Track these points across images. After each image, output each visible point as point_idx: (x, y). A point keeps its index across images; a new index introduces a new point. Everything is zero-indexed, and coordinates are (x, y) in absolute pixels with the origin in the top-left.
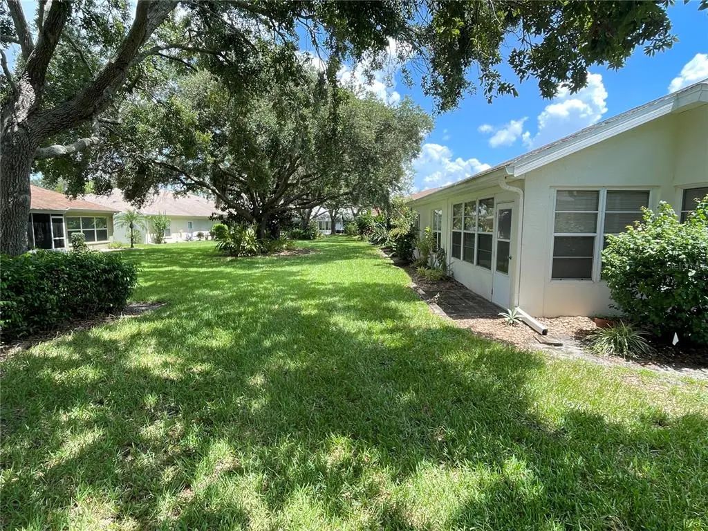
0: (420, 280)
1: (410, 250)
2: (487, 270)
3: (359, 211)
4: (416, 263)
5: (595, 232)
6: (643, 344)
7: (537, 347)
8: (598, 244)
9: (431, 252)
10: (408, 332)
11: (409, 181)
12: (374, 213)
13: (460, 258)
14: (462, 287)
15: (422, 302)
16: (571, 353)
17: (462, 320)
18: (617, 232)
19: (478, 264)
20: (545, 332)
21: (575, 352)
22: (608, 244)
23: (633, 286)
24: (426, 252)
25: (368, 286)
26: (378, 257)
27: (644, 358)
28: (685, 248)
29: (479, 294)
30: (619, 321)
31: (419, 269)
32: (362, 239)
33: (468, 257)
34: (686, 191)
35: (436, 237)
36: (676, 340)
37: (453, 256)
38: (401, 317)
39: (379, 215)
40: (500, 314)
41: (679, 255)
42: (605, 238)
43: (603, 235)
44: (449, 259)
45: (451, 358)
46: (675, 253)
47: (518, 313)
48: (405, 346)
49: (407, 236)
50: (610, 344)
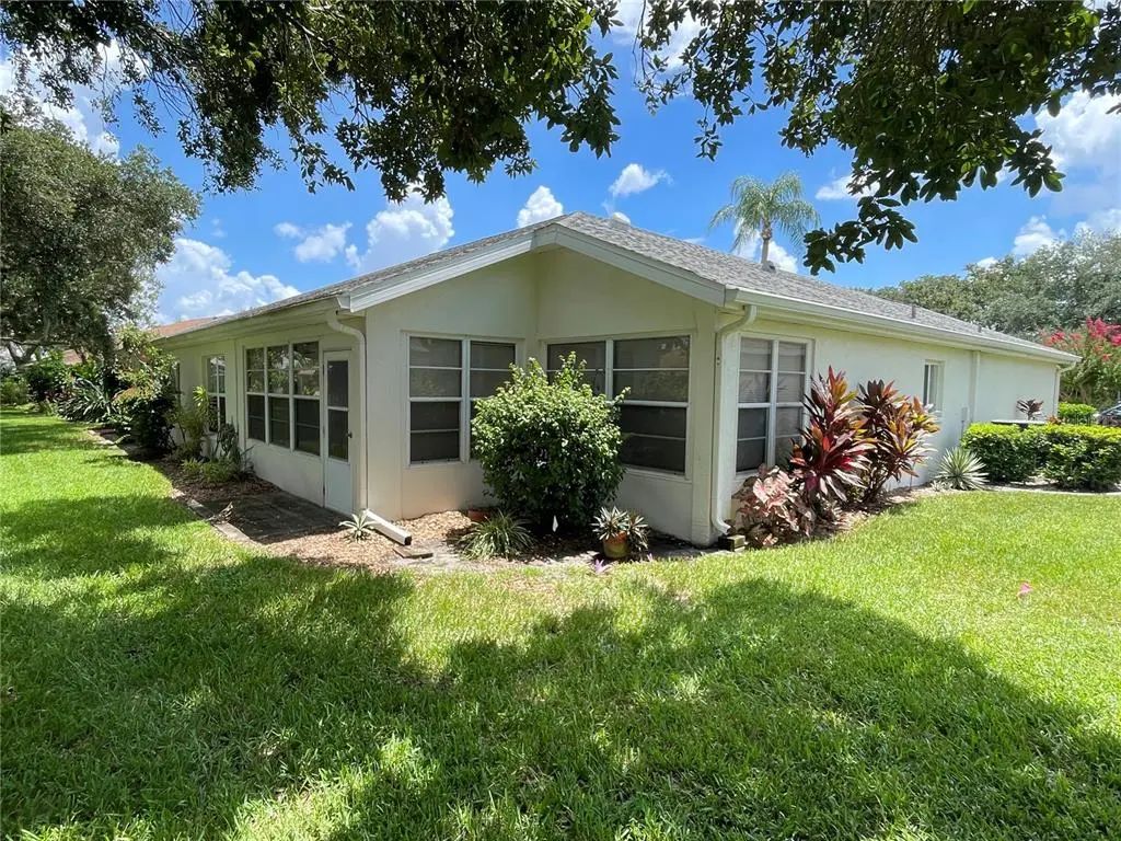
0: (190, 482)
1: (164, 428)
2: (314, 458)
3: (29, 352)
4: (176, 453)
5: (460, 396)
6: (524, 537)
7: (401, 565)
8: (465, 412)
9: (208, 432)
10: (180, 581)
11: (148, 302)
12: (71, 359)
13: (264, 441)
14: (271, 487)
15: (201, 523)
16: (445, 564)
17: (279, 544)
18: (485, 395)
19: (297, 447)
20: (408, 541)
21: (448, 561)
22: (477, 411)
23: (509, 463)
24: (197, 430)
25: (74, 505)
26: (88, 445)
27: (527, 554)
28: (557, 414)
29: (303, 496)
30: (497, 511)
31: (186, 463)
32: (42, 411)
33: (279, 438)
34: (549, 347)
35: (217, 406)
36: (555, 525)
37: (252, 435)
38: (161, 556)
39: (84, 362)
40: (341, 524)
41: (552, 423)
42: (473, 404)
43: (469, 399)
44: (244, 442)
45: (270, 610)
46: (549, 420)
47: (368, 519)
48: (176, 609)
49: (153, 404)
50: (489, 542)
